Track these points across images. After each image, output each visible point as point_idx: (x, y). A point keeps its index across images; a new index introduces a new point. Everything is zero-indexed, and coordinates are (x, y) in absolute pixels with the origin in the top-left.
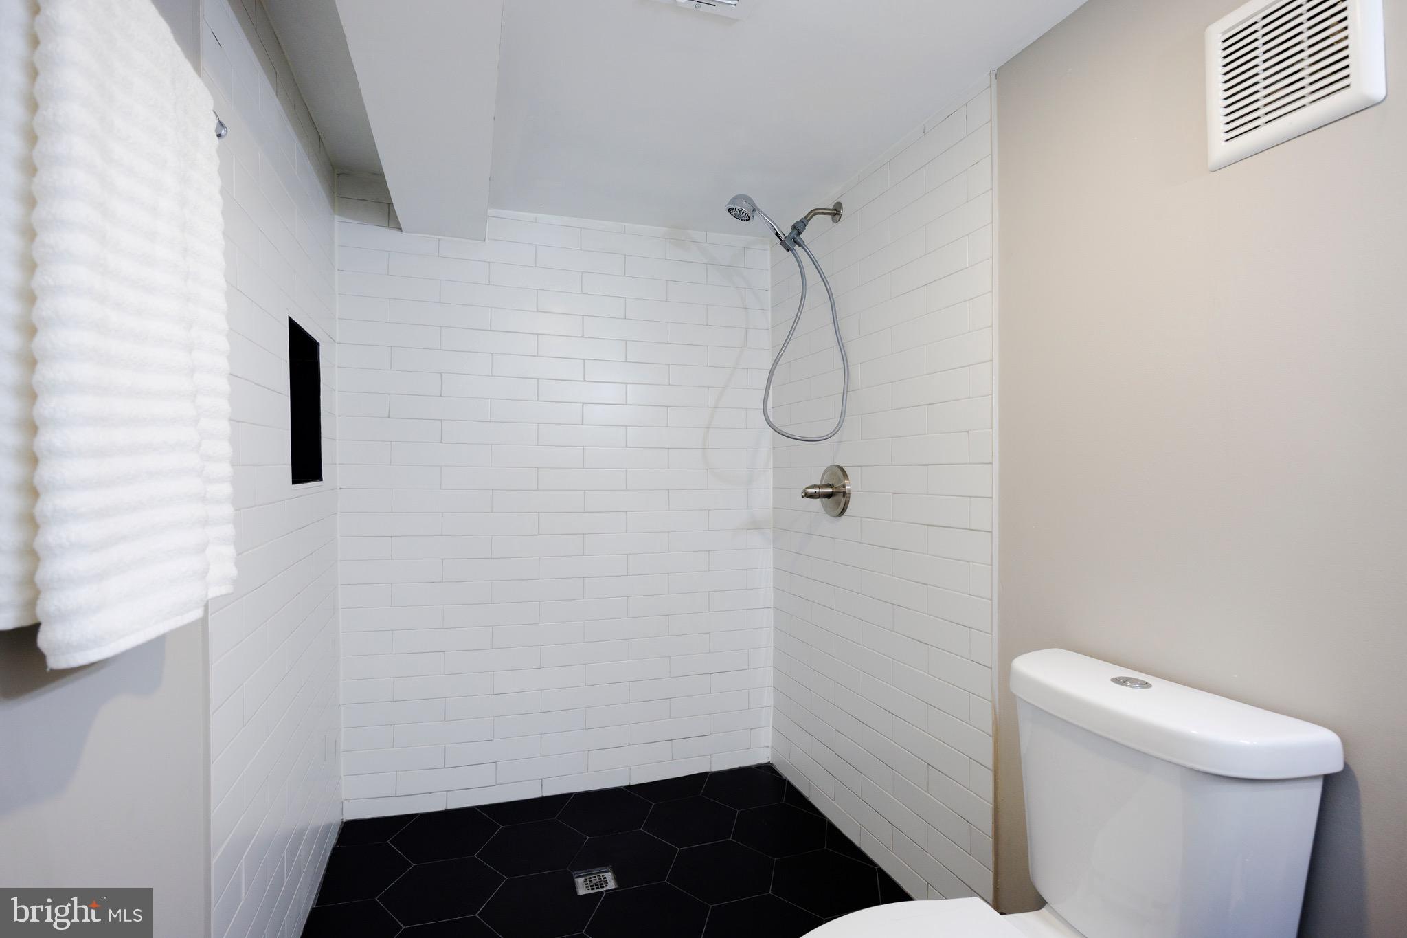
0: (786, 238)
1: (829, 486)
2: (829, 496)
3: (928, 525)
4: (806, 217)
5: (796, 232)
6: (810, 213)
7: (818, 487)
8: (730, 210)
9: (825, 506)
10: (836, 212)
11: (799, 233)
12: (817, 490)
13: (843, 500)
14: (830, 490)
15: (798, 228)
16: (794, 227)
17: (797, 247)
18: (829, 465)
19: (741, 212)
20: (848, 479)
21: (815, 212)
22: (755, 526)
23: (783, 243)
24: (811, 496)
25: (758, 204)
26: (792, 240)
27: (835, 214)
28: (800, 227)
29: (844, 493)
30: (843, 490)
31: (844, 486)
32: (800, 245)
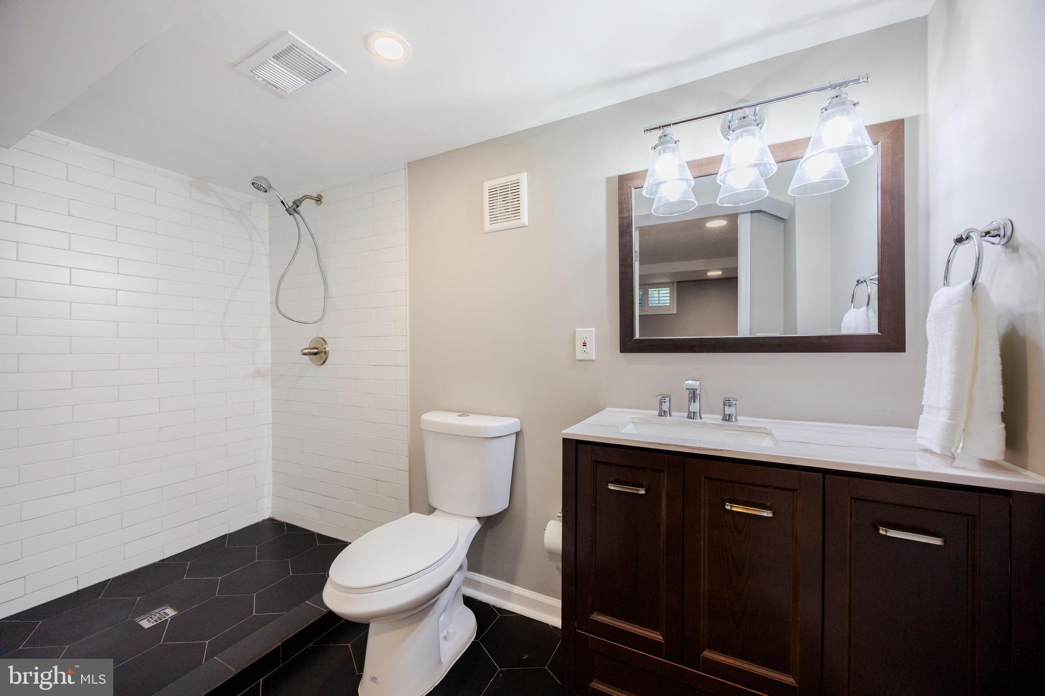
0: (289, 207)
1: (317, 349)
2: (316, 354)
3: (375, 366)
4: (301, 198)
5: (295, 206)
6: (305, 196)
7: (310, 349)
8: (253, 184)
9: (312, 360)
10: (319, 199)
11: (298, 207)
12: (309, 351)
13: (324, 357)
14: (316, 351)
15: (297, 204)
16: (294, 203)
17: (296, 214)
18: (315, 336)
19: (261, 186)
20: (327, 345)
21: (306, 197)
22: (259, 374)
23: (287, 210)
24: (305, 354)
25: (272, 185)
26: (294, 209)
27: (318, 201)
28: (298, 203)
29: (325, 352)
30: (324, 350)
31: (325, 349)
32: (297, 213)
